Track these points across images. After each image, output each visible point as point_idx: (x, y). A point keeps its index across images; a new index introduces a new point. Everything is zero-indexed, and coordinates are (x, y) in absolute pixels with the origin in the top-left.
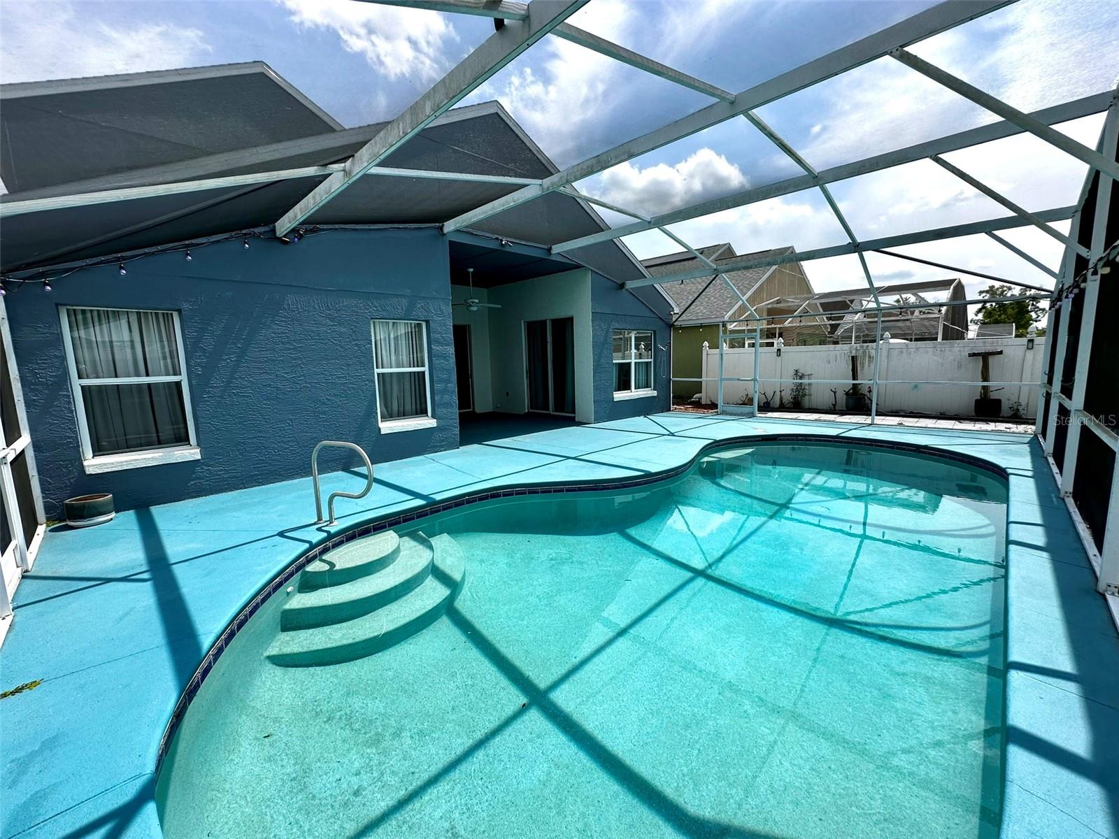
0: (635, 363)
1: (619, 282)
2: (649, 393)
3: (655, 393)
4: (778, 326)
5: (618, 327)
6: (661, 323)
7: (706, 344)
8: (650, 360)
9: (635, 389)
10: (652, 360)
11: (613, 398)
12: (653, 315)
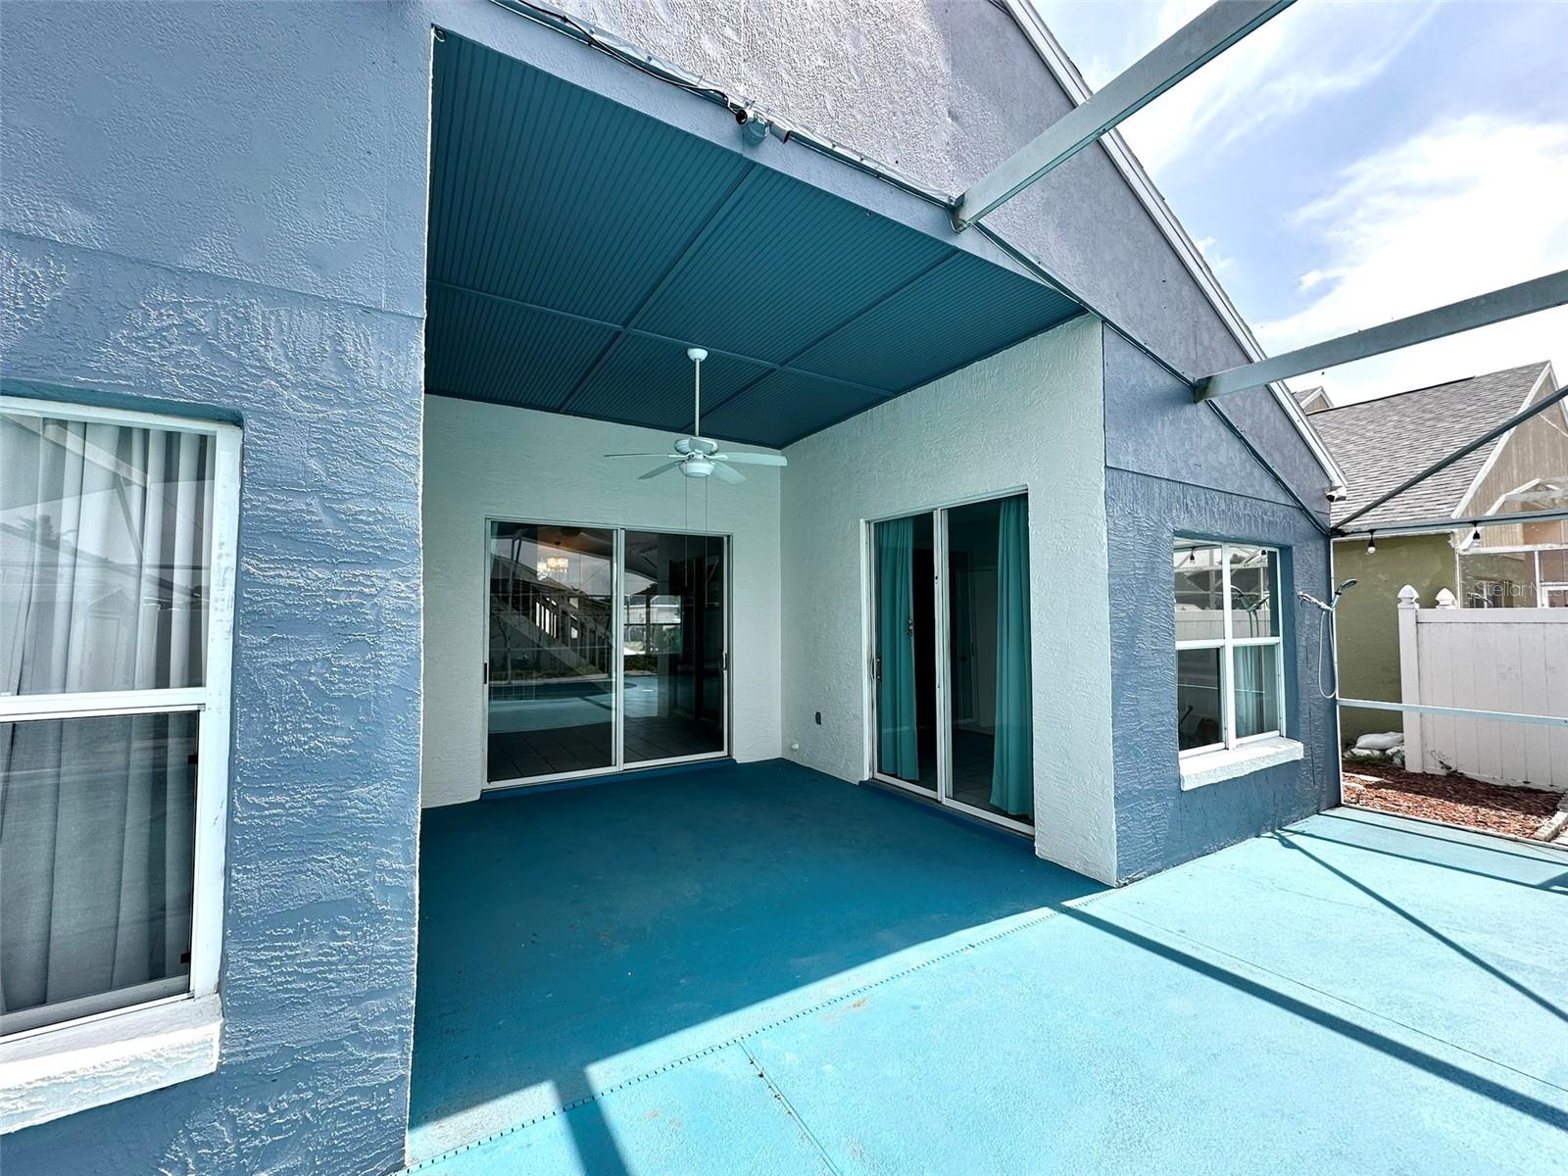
0: (1235, 649)
1: (1192, 376)
2: (1274, 750)
3: (1295, 750)
4: (1540, 547)
5: (1186, 526)
6: (1303, 524)
7: (1408, 592)
8: (1272, 640)
9: (1238, 736)
10: (1279, 639)
11: (1179, 780)
12: (1282, 498)
